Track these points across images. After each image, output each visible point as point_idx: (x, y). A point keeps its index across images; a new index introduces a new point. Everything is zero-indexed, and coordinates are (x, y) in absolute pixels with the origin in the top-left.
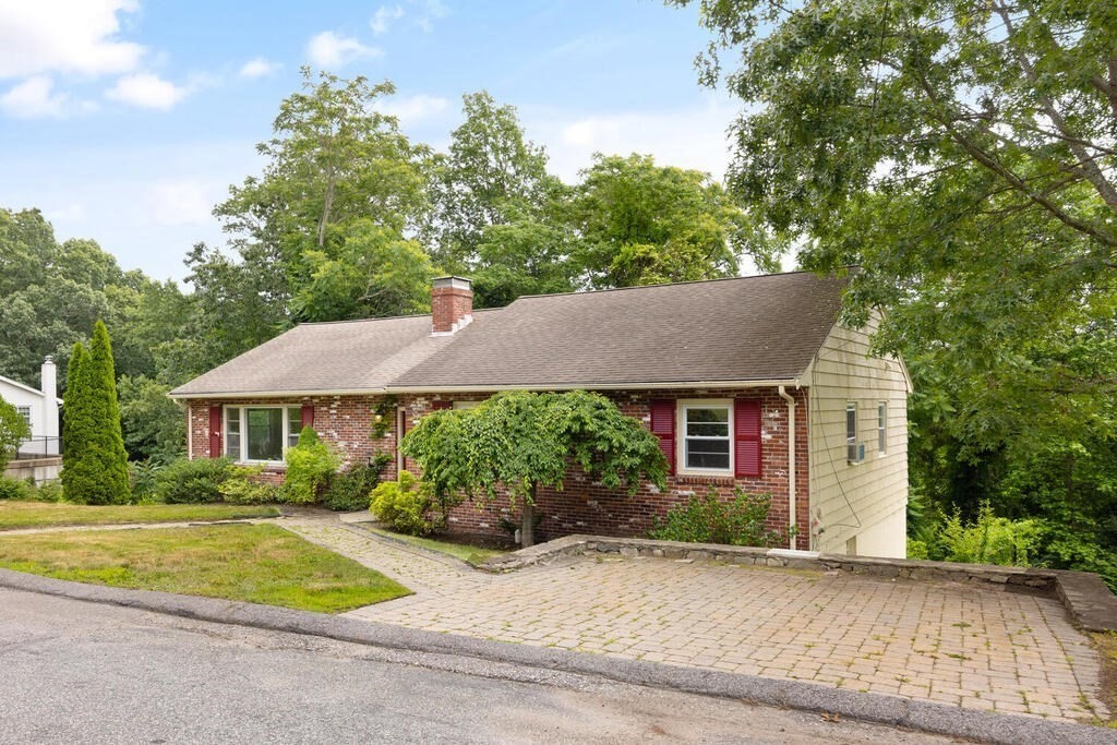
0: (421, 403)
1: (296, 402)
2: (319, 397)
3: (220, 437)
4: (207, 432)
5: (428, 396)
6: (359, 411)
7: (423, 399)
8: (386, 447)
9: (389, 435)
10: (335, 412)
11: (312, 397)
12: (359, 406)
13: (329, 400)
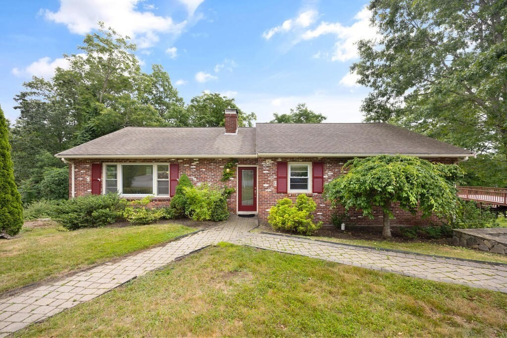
0: (269, 163)
1: (166, 162)
2: (182, 159)
3: (101, 182)
4: (88, 179)
5: (274, 159)
6: (212, 167)
7: (270, 160)
8: (230, 185)
9: (232, 179)
10: (195, 167)
11: (178, 159)
12: (212, 164)
13: (190, 161)
